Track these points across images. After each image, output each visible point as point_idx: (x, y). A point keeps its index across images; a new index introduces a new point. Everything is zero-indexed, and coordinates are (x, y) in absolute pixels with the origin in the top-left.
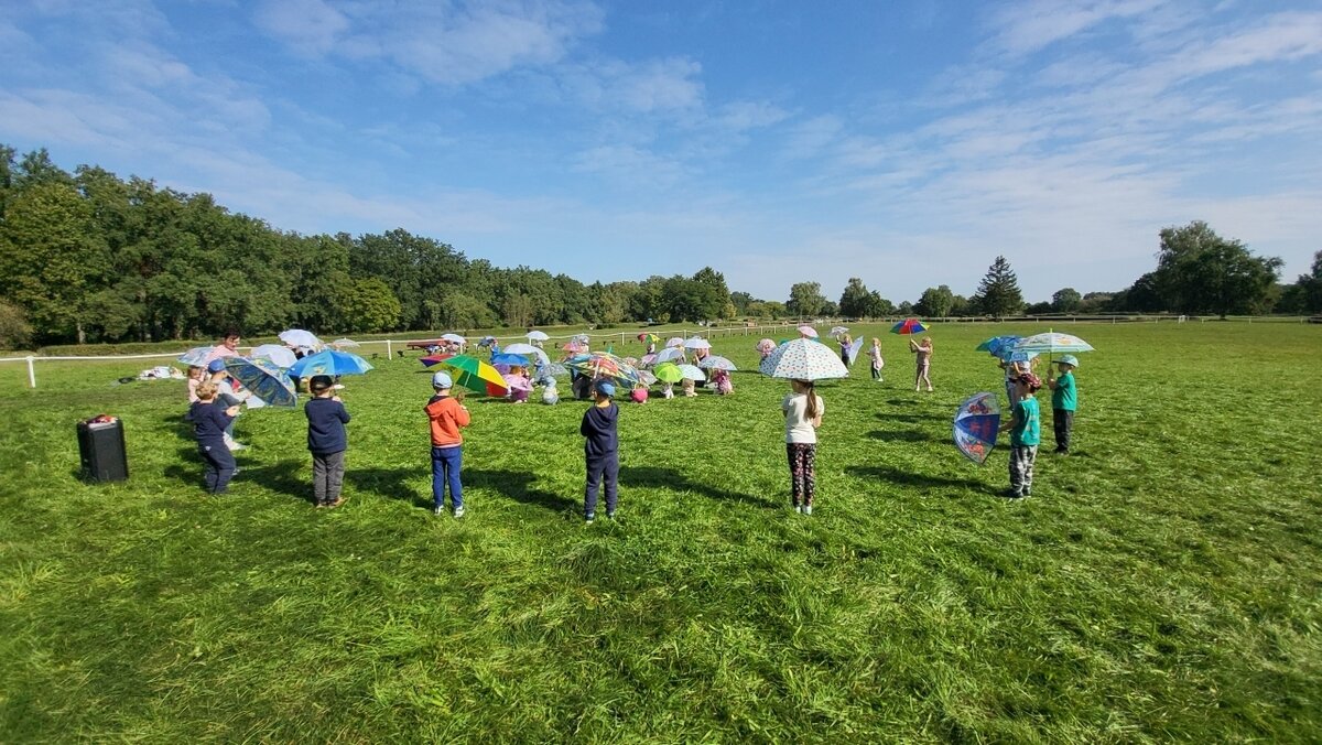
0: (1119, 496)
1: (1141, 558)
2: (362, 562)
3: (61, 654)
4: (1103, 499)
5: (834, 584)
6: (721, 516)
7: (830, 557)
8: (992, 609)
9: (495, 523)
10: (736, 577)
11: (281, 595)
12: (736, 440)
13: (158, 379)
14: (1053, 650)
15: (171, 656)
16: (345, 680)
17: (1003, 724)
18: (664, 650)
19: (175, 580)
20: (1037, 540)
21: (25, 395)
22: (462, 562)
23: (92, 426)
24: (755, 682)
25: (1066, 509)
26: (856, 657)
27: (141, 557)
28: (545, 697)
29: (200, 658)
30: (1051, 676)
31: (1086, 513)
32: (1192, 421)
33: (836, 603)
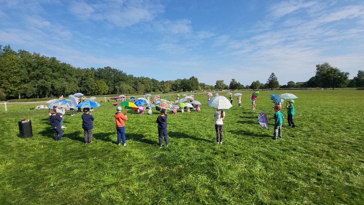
0: (306, 138)
1: (312, 155)
2: (98, 159)
3: (14, 185)
4: (302, 139)
5: (229, 163)
6: (197, 145)
7: (227, 156)
8: (272, 170)
9: (135, 148)
10: (201, 162)
11: (75, 168)
12: (201, 124)
13: (41, 108)
14: (288, 181)
15: (45, 186)
16: (93, 192)
17: (275, 201)
18: (182, 182)
19: (46, 165)
20: (284, 150)
21: (4, 114)
22: (126, 159)
23: (23, 122)
24: (207, 191)
25: (291, 142)
26: (235, 184)
27: (36, 158)
28: (149, 196)
29: (53, 187)
30: (288, 188)
31: (297, 143)
32: (325, 117)
33: (229, 169)
